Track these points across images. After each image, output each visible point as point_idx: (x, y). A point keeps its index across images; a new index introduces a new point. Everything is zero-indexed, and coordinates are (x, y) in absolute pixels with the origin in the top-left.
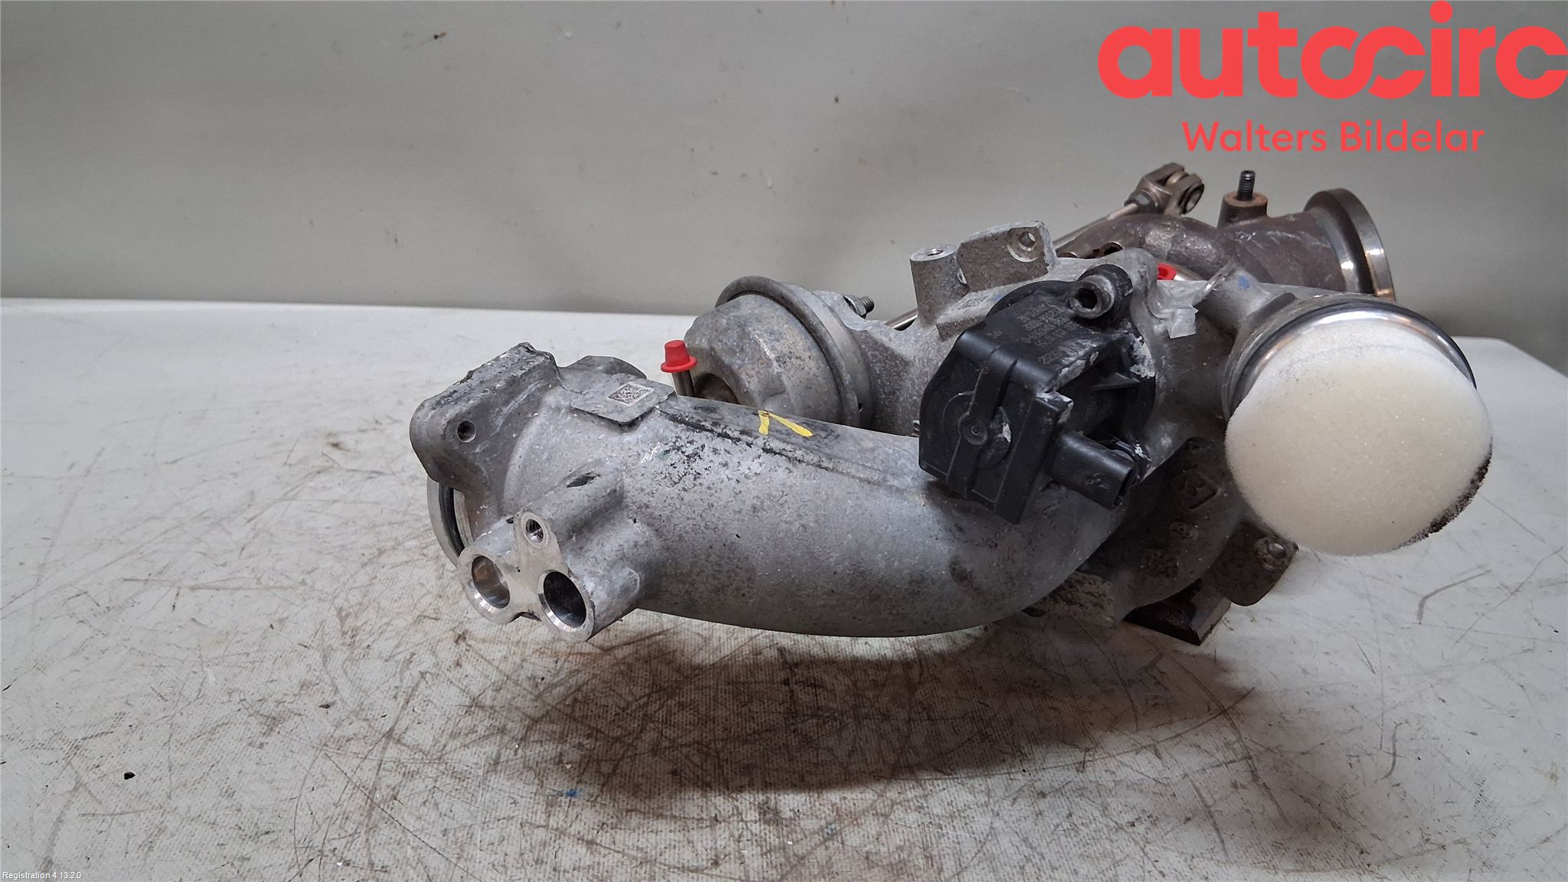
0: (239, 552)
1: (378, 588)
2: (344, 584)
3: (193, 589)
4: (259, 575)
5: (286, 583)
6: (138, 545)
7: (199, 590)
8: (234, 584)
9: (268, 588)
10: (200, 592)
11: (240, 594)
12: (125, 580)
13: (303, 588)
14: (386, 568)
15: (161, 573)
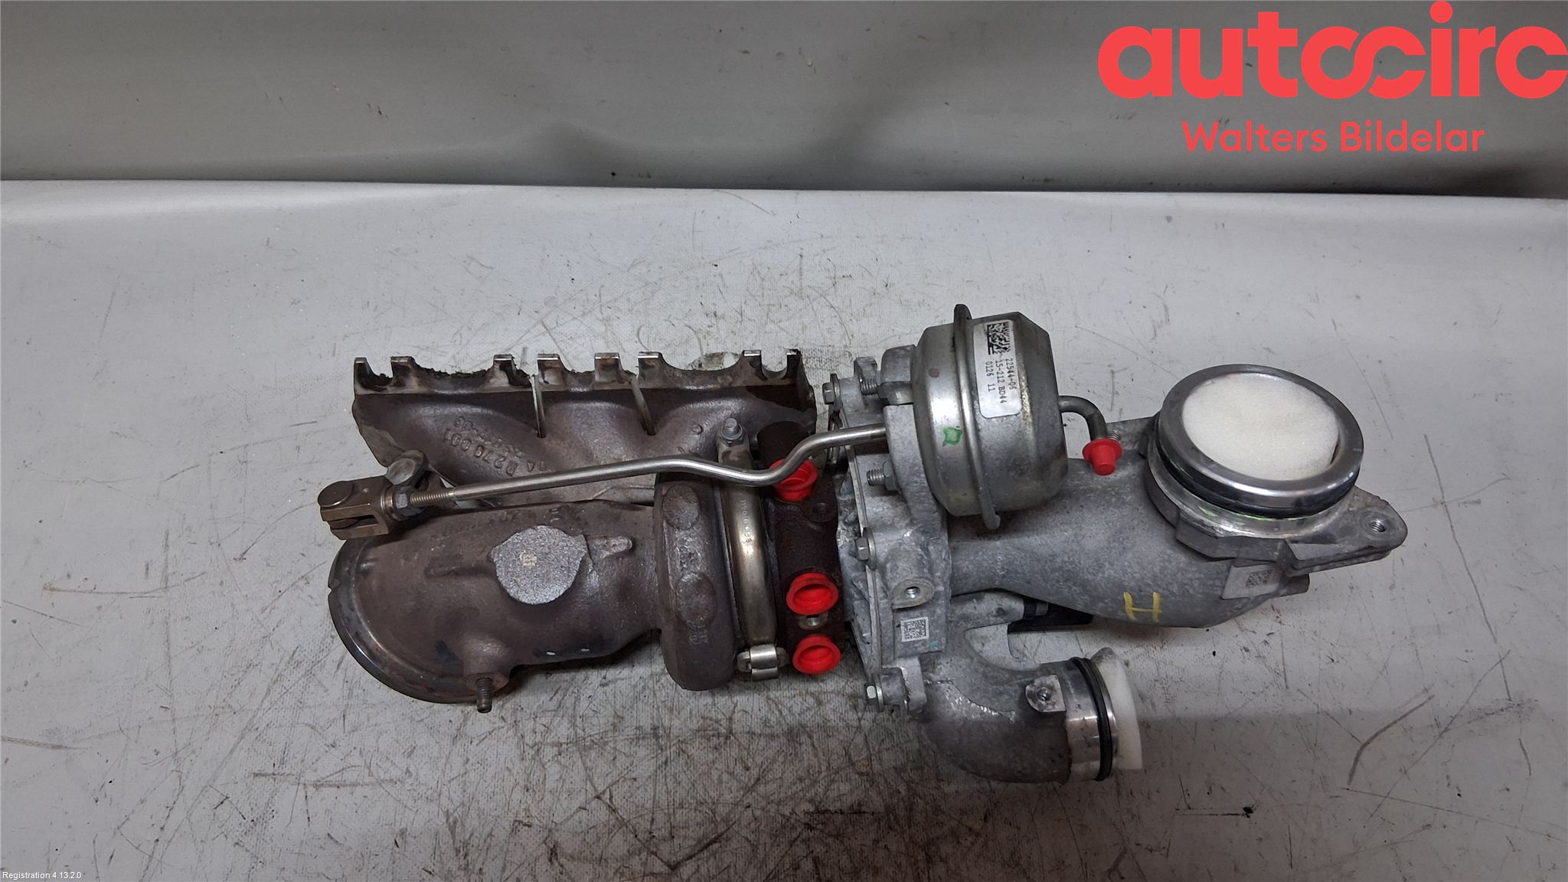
0: (342, 722)
1: (473, 776)
2: (444, 772)
3: (318, 786)
4: (368, 761)
5: (396, 773)
6: (250, 715)
7: (323, 789)
8: (350, 776)
9: (380, 783)
10: (326, 792)
11: (359, 791)
12: (256, 775)
13: (410, 781)
14: (476, 742)
15: (283, 762)
